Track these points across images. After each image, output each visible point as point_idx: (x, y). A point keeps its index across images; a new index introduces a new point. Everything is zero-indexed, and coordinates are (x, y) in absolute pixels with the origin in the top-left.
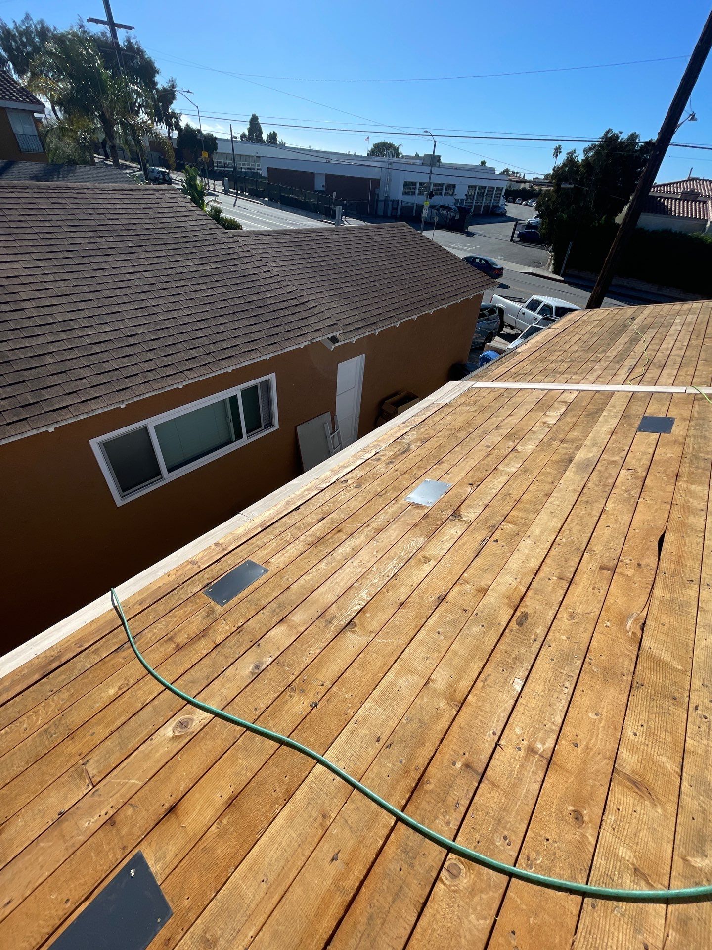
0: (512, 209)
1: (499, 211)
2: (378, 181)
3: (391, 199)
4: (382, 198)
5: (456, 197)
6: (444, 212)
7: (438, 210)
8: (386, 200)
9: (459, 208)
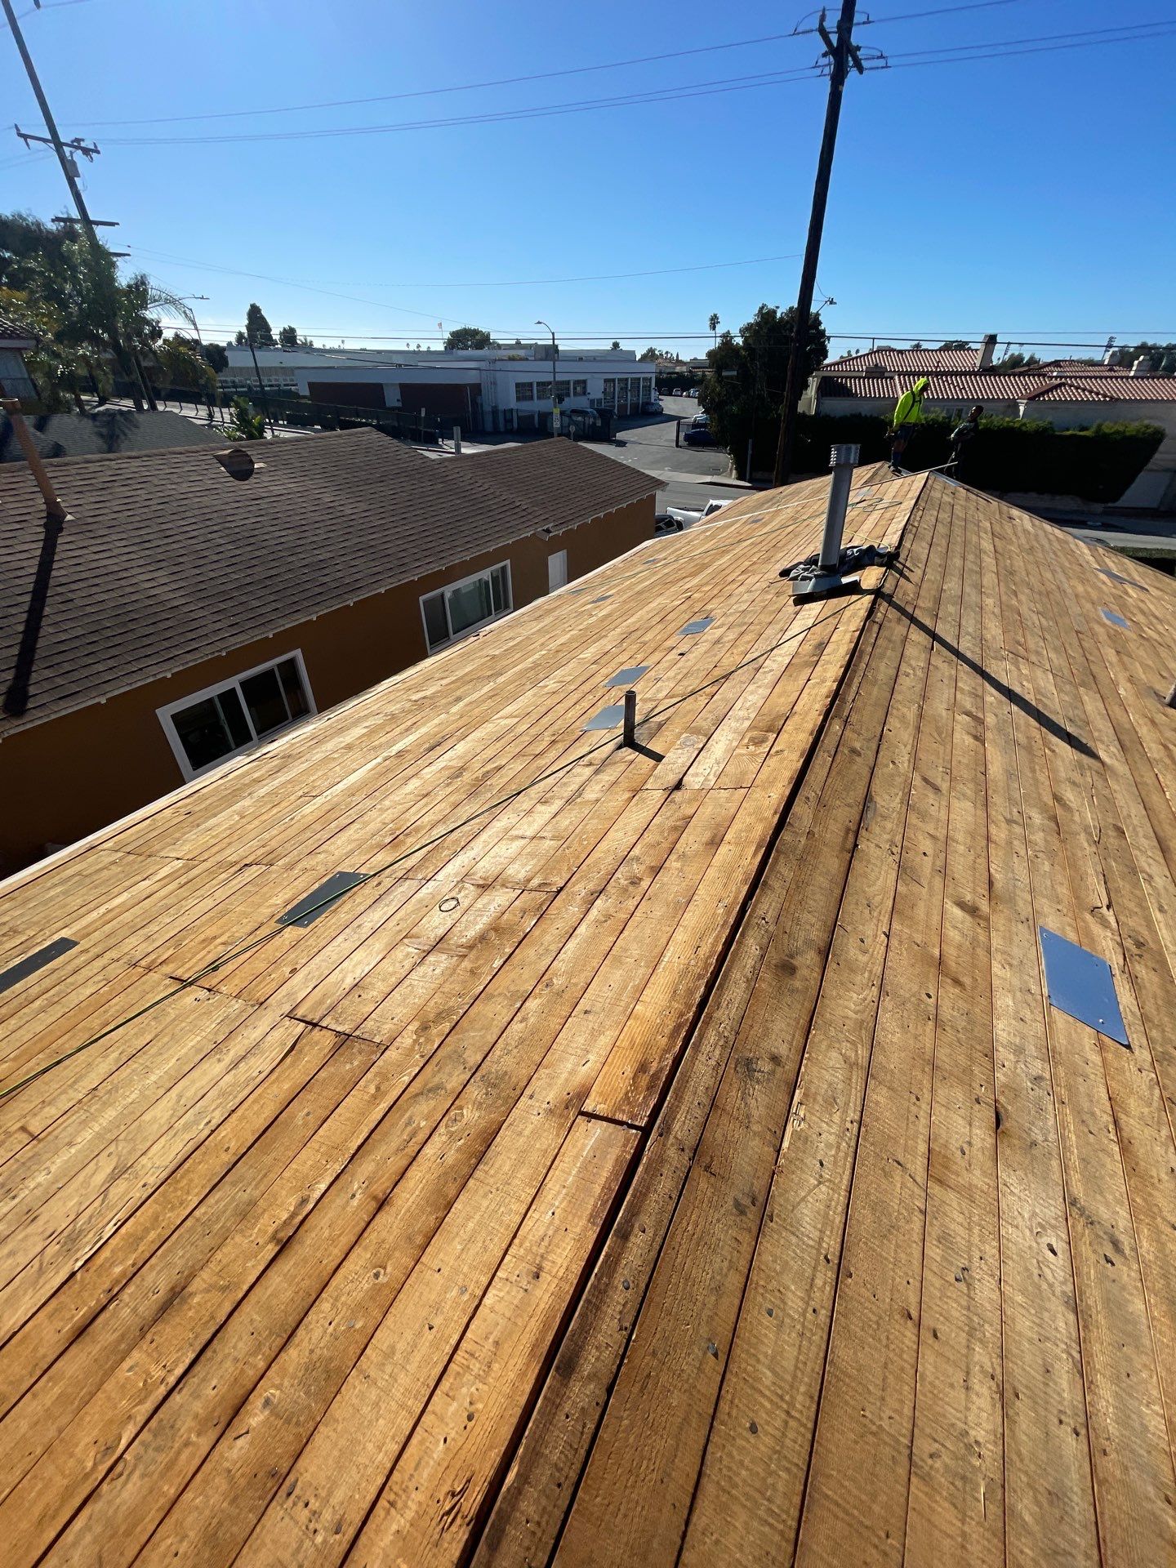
0: (670, 404)
1: (652, 409)
2: (479, 385)
3: (501, 407)
4: (487, 408)
5: (591, 397)
6: (580, 418)
7: (570, 417)
8: (495, 411)
9: (597, 410)
